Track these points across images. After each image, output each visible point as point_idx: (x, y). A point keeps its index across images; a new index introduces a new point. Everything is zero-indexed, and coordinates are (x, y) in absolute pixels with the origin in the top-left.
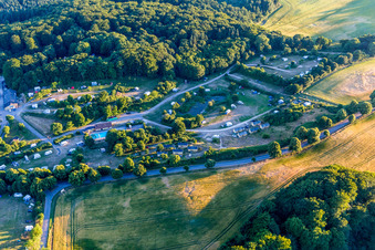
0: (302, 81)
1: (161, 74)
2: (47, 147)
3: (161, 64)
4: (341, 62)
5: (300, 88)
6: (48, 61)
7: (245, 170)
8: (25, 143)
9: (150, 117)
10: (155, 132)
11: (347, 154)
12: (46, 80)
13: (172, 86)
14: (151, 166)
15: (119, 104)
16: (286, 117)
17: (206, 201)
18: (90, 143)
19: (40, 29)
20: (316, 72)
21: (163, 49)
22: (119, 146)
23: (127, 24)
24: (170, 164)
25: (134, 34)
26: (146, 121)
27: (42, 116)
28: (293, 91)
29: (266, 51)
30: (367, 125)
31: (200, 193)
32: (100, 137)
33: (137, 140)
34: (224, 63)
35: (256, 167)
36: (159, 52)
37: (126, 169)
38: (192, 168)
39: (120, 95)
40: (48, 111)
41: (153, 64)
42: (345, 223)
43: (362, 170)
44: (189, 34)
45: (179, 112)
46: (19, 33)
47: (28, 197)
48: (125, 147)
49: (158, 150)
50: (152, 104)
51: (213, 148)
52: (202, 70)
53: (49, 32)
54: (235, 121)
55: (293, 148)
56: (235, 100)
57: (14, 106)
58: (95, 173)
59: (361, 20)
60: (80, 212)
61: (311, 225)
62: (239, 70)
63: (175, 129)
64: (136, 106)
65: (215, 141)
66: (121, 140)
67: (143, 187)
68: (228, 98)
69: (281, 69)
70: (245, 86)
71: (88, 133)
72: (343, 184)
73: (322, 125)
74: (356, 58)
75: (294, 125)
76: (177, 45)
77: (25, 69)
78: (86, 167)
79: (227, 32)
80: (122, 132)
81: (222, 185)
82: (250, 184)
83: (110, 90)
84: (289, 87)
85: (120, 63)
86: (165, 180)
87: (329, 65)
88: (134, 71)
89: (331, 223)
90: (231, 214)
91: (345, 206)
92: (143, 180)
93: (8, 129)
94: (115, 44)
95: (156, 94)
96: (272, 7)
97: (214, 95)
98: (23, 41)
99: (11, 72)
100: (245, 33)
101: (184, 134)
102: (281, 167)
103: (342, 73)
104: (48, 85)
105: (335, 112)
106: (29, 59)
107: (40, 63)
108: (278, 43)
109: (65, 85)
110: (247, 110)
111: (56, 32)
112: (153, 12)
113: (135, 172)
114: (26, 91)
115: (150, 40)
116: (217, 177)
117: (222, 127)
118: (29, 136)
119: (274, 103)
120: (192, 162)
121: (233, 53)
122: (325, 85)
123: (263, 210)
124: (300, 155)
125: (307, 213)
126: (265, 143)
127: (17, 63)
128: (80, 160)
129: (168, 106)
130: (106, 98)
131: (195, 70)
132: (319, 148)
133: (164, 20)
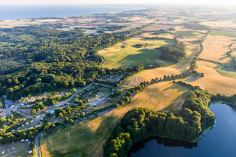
0: (118, 82)
1: (70, 86)
2: (31, 119)
3: (70, 83)
4: (129, 75)
5: (118, 85)
6: (25, 87)
7: (108, 114)
8: (21, 120)
9: (69, 102)
10: (73, 107)
11: (138, 103)
12: (26, 94)
13: (75, 90)
14: (75, 119)
15: (57, 99)
16: (116, 95)
17: (97, 127)
18: (49, 115)
19: (19, 76)
20: (122, 79)
21: (69, 77)
22: (61, 114)
23: (54, 70)
24: (81, 116)
25: (58, 73)
26: (68, 103)
27: (27, 108)
28: (116, 86)
29: (104, 74)
30: (141, 93)
31: (94, 125)
32: (52, 112)
33: (67, 111)
34: (91, 80)
35: (111, 112)
36: (68, 79)
37: (66, 122)
38: (89, 117)
39: (56, 96)
40: (28, 106)
41: (67, 83)
42: (144, 124)
43: (144, 107)
44: (78, 72)
45: (80, 98)
46: (11, 78)
47: (27, 140)
48: (63, 114)
49: (76, 112)
50: (69, 97)
51: (95, 109)
52: (85, 83)
53: (23, 76)
54: (100, 98)
55: (121, 104)
56: (98, 92)
57: (13, 106)
58: (54, 125)
59: (131, 62)
60: (51, 141)
61: (134, 127)
62: (97, 82)
63: (80, 104)
64: (63, 99)
65: (95, 106)
66: (61, 111)
67: (73, 127)
68: (95, 91)
69: (110, 79)
70: (100, 86)
71: (47, 111)
72: (141, 113)
73: (129, 95)
74: (133, 73)
75: (119, 97)
76: (74, 76)
77: (16, 91)
78: (50, 124)
79: (90, 70)
80: (61, 109)
81: (101, 121)
82: (111, 118)
83: (52, 94)
84: (115, 85)
85: (55, 84)
86: (81, 123)
87: (126, 76)
88: (60, 87)
89: (140, 125)
90: (107, 130)
91: (143, 119)
92: (73, 124)
93: (12, 115)
95: (70, 93)
96: (103, 60)
97: (90, 91)
98: (12, 81)
99: (10, 93)
100: (96, 69)
101: (84, 105)
102: (119, 111)
103: (129, 78)
104: (27, 96)
105: (131, 90)
106: (17, 87)
107: (22, 88)
108: (108, 71)
109: (34, 95)
110: (103, 94)
111: (26, 76)
112: (63, 66)
113: (70, 122)
114: (17, 100)
115: (64, 75)
116: (99, 118)
117: (96, 101)
118: (22, 117)
119: (111, 91)
120: (89, 114)
121: (94, 76)
122: (125, 83)
123: (118, 126)
124: (124, 106)
125: (132, 124)
126: (112, 104)
127: (12, 89)
128: (46, 122)
129: (75, 97)
130: (52, 97)
131: (83, 83)
132: (129, 103)
133: (67, 67)
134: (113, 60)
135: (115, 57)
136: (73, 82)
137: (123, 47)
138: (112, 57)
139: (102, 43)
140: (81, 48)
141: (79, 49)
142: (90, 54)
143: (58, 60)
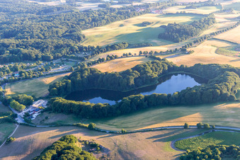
1: (36, 59)
3: (37, 56)
4: (102, 52)
5: (86, 59)
13: (41, 62)
15: (22, 66)
21: (37, 51)
22: (23, 74)
23: (23, 45)
24: (40, 76)
25: (26, 47)
28: (84, 60)
29: (77, 51)
31: (49, 80)
33: (29, 73)
34: (60, 55)
36: (35, 52)
38: (46, 76)
41: (33, 55)
44: (47, 47)
48: (25, 74)
50: (34, 67)
52: (52, 57)
56: (63, 64)
62: (66, 57)
64: (28, 68)
66: (24, 72)
67: (32, 81)
68: (61, 63)
69: (81, 55)
70: (67, 61)
73: (89, 64)
76: (42, 51)
79: (62, 46)
83: (19, 64)
85: (22, 55)
86: (38, 79)
94: (19, 51)
95: (35, 64)
96: (83, 39)
109: (2, 64)
110: (67, 66)
112: (33, 41)
115: (32, 49)
121: (64, 52)
131: (50, 57)
133: (37, 43)
134: (96, 39)
135: (101, 36)
136: (40, 55)
137: (121, 25)
138: (97, 36)
139: (94, 20)
140: (60, 26)
141: (57, 27)
142: (71, 32)
143: (29, 37)
